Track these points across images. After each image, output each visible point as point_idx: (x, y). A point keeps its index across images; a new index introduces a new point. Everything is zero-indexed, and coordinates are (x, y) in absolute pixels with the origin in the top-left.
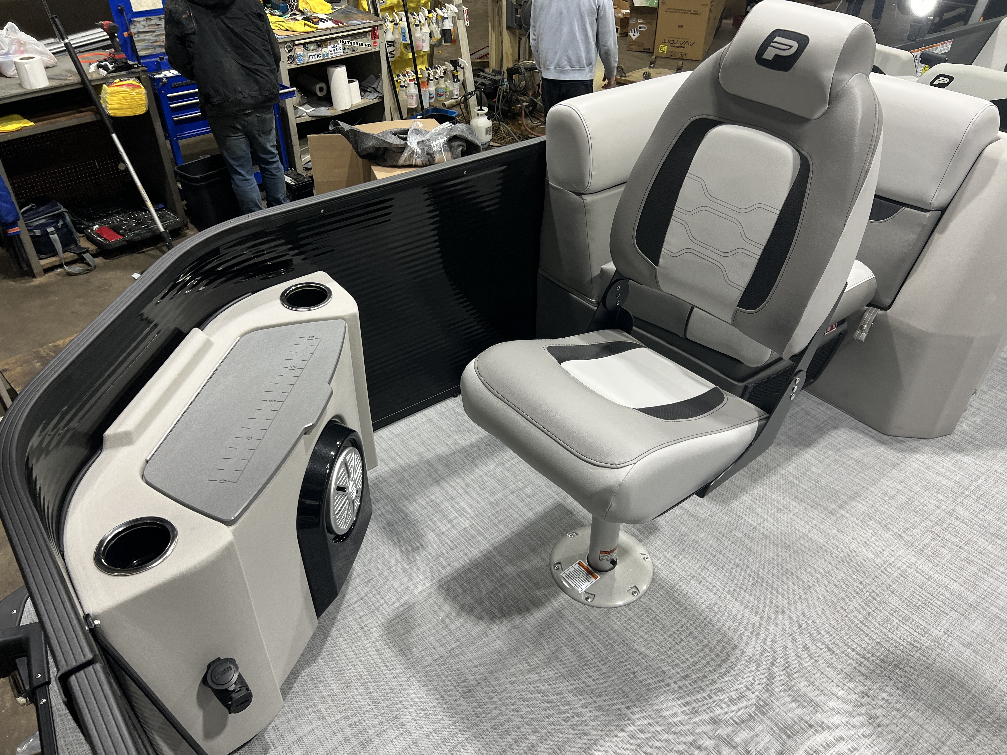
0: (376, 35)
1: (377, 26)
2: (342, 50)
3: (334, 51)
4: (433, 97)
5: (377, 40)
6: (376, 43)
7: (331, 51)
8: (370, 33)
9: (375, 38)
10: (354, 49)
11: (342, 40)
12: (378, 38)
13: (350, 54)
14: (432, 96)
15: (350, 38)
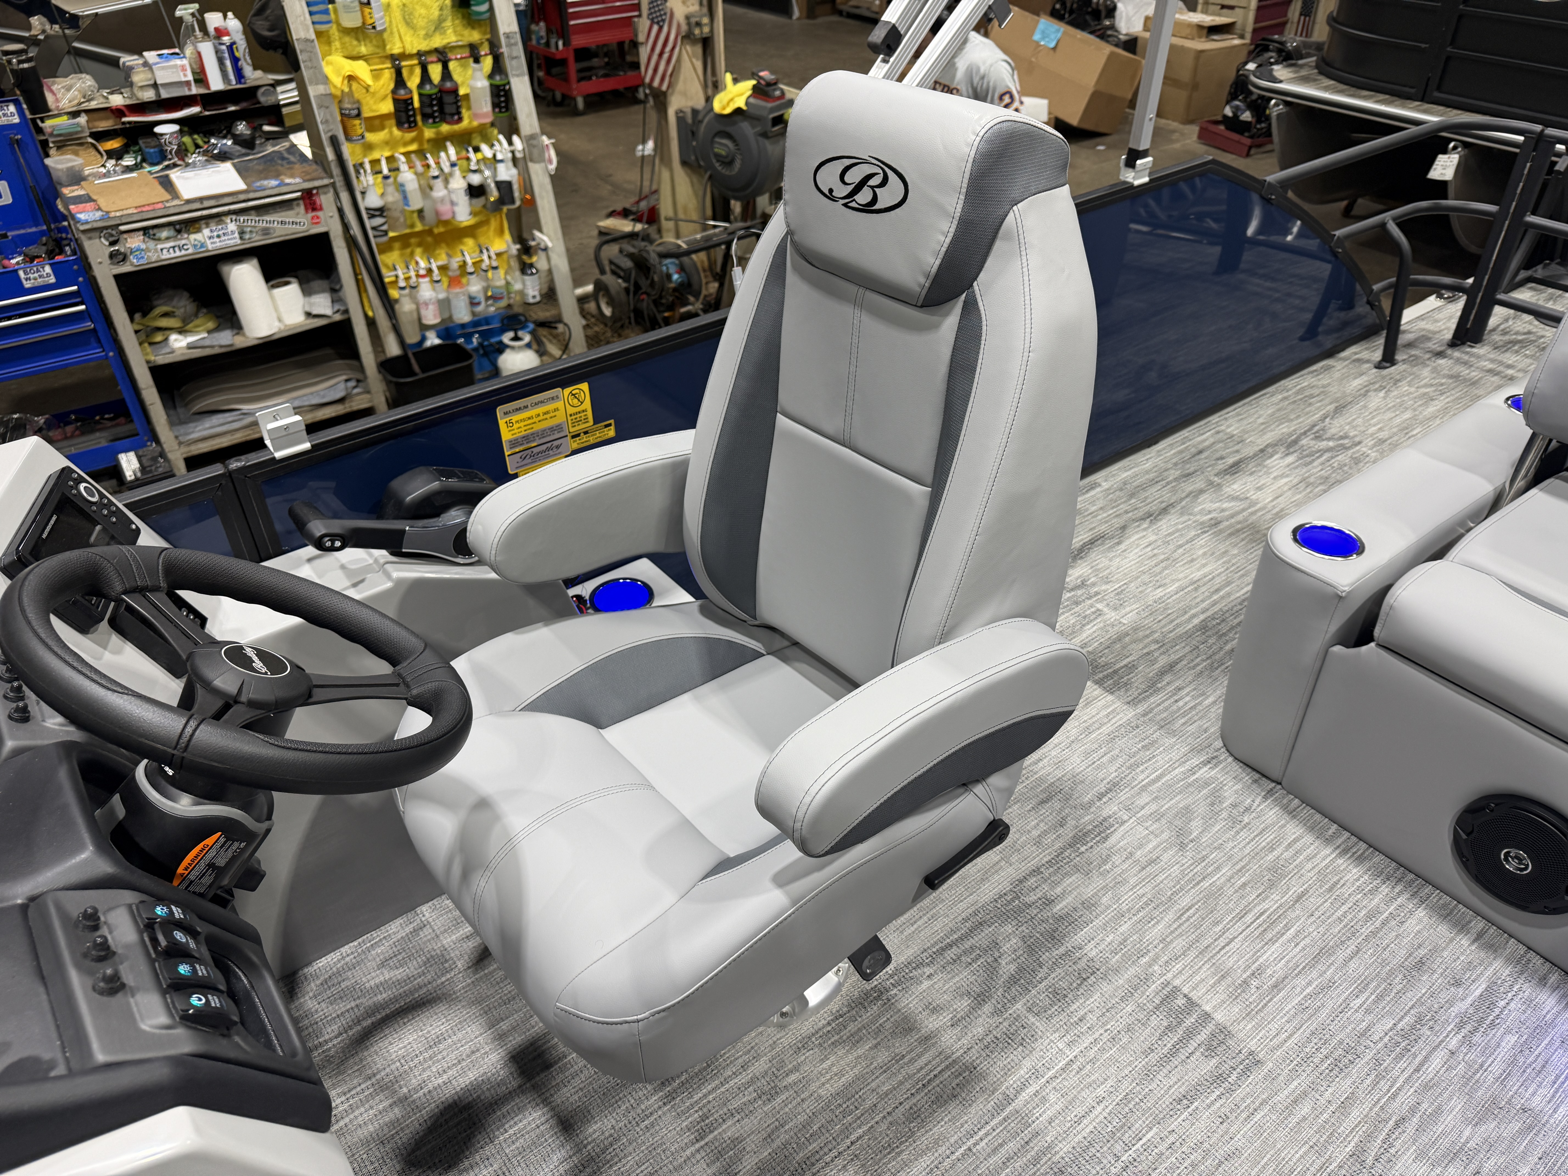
0: (314, 203)
1: (317, 188)
2: (237, 235)
3: (218, 236)
4: (479, 304)
5: (320, 214)
6: (318, 217)
7: (210, 238)
8: (301, 202)
9: (314, 209)
10: (266, 232)
11: (234, 217)
12: (321, 209)
13: (258, 240)
14: (476, 301)
15: (253, 212)
